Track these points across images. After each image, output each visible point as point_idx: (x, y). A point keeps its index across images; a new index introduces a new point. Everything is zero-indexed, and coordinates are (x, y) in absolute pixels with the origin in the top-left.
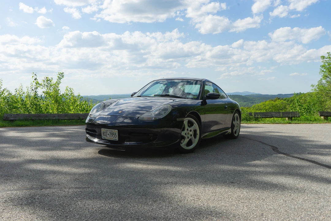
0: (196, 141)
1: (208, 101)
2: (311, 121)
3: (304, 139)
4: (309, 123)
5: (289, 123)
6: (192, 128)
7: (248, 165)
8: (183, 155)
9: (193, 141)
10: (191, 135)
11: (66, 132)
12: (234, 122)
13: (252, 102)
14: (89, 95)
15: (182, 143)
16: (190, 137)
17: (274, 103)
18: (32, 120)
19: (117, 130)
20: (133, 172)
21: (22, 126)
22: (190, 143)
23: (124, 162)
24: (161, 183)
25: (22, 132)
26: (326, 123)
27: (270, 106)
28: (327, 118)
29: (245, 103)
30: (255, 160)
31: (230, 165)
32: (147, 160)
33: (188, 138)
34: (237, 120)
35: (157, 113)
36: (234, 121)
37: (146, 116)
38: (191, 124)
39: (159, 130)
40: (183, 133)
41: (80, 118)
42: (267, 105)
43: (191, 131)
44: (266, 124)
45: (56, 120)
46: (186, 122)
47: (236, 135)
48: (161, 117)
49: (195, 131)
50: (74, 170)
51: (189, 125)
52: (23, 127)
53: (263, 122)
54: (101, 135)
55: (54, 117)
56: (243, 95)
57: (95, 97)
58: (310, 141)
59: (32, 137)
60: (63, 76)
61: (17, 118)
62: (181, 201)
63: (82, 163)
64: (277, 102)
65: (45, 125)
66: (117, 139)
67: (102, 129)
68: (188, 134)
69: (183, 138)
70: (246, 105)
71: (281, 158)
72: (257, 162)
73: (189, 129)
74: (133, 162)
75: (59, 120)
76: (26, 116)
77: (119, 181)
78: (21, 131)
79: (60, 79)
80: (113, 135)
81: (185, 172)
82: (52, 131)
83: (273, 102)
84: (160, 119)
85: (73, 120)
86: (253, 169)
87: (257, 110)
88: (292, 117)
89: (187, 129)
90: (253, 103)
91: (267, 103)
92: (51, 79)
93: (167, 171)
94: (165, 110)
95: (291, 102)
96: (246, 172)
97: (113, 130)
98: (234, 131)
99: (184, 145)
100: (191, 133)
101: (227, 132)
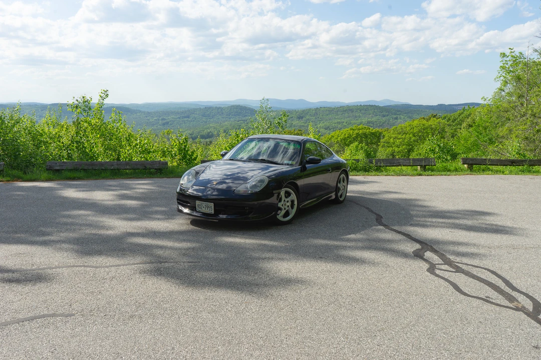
0: (293, 212)
1: (307, 166)
2: (449, 170)
3: (420, 203)
4: (445, 175)
5: (419, 175)
6: (289, 199)
7: (342, 239)
8: (279, 227)
9: (290, 212)
10: (288, 206)
11: (138, 191)
12: (339, 185)
13: (395, 116)
14: (128, 103)
15: (278, 215)
16: (287, 209)
17: (427, 124)
18: (84, 170)
19: (213, 204)
20: (232, 247)
21: (74, 179)
22: (287, 214)
23: (221, 236)
24: (259, 259)
25: (83, 191)
26: (468, 174)
27: (420, 128)
28: (472, 167)
29: (384, 119)
30: (350, 234)
31: (325, 239)
32: (243, 234)
33: (285, 209)
34: (343, 182)
35: (253, 184)
36: (340, 183)
37: (242, 188)
38: (288, 194)
39: (256, 203)
40: (280, 205)
41: (146, 167)
42: (415, 126)
43: (288, 202)
44: (389, 175)
45: (115, 170)
46: (282, 193)
47: (341, 199)
48: (258, 189)
49: (293, 202)
50: (177, 245)
51: (286, 195)
52: (76, 180)
53: (386, 174)
54: (196, 207)
55: (112, 165)
56: (381, 105)
57: (137, 105)
58: (425, 206)
59: (103, 200)
60: (107, 95)
61: (64, 168)
62: (276, 273)
63: (181, 237)
64: (430, 123)
65: (103, 178)
66: (213, 212)
67: (197, 201)
68: (285, 205)
69: (280, 209)
70: (386, 121)
71: (378, 231)
72: (352, 236)
73: (286, 200)
74: (230, 236)
75: (118, 169)
76: (76, 165)
77: (222, 256)
78: (81, 189)
79: (103, 100)
80: (208, 208)
81: (281, 247)
82: (118, 188)
83: (425, 122)
84: (256, 193)
85: (137, 171)
86: (344, 244)
87: (399, 133)
88: (425, 166)
89: (284, 200)
90: (396, 118)
91: (416, 122)
92: (89, 99)
93: (265, 245)
94: (261, 181)
95: (453, 121)
96: (337, 247)
97: (209, 203)
98: (339, 194)
99: (281, 217)
100: (289, 204)
101: (331, 197)
